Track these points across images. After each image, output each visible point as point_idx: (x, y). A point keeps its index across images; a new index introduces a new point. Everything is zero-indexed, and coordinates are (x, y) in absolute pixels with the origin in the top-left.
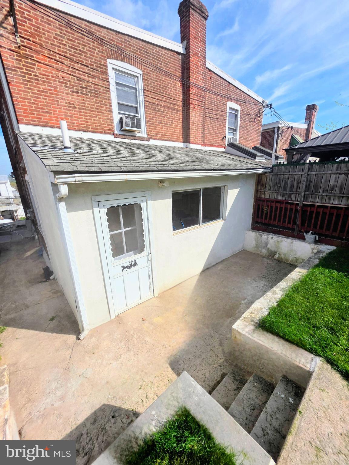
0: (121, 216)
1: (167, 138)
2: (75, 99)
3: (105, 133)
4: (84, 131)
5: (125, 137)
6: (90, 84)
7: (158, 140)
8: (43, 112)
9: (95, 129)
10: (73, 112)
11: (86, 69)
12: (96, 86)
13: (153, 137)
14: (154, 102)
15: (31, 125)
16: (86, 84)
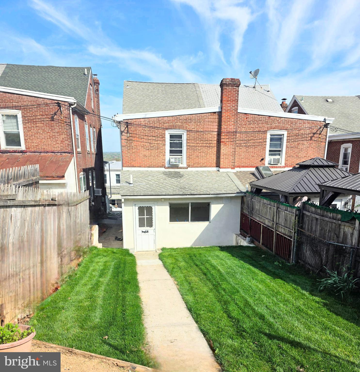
0: (145, 211)
1: (202, 165)
2: (147, 153)
3: (160, 167)
4: (149, 167)
5: (171, 168)
6: (155, 144)
7: (195, 167)
8: (133, 161)
9: (155, 165)
10: (145, 159)
11: (154, 138)
12: (158, 145)
13: (191, 166)
14: (194, 145)
15: (127, 167)
16: (153, 145)
